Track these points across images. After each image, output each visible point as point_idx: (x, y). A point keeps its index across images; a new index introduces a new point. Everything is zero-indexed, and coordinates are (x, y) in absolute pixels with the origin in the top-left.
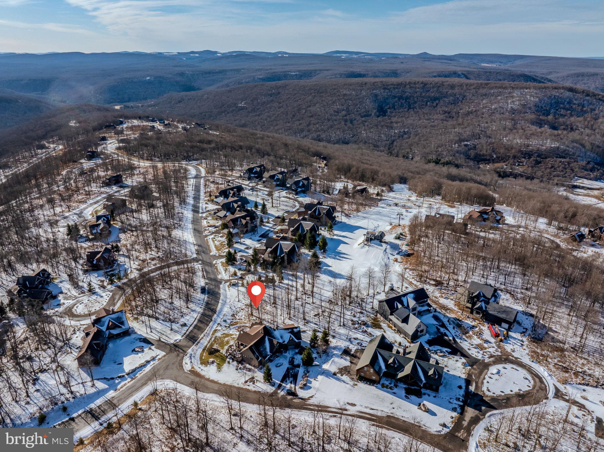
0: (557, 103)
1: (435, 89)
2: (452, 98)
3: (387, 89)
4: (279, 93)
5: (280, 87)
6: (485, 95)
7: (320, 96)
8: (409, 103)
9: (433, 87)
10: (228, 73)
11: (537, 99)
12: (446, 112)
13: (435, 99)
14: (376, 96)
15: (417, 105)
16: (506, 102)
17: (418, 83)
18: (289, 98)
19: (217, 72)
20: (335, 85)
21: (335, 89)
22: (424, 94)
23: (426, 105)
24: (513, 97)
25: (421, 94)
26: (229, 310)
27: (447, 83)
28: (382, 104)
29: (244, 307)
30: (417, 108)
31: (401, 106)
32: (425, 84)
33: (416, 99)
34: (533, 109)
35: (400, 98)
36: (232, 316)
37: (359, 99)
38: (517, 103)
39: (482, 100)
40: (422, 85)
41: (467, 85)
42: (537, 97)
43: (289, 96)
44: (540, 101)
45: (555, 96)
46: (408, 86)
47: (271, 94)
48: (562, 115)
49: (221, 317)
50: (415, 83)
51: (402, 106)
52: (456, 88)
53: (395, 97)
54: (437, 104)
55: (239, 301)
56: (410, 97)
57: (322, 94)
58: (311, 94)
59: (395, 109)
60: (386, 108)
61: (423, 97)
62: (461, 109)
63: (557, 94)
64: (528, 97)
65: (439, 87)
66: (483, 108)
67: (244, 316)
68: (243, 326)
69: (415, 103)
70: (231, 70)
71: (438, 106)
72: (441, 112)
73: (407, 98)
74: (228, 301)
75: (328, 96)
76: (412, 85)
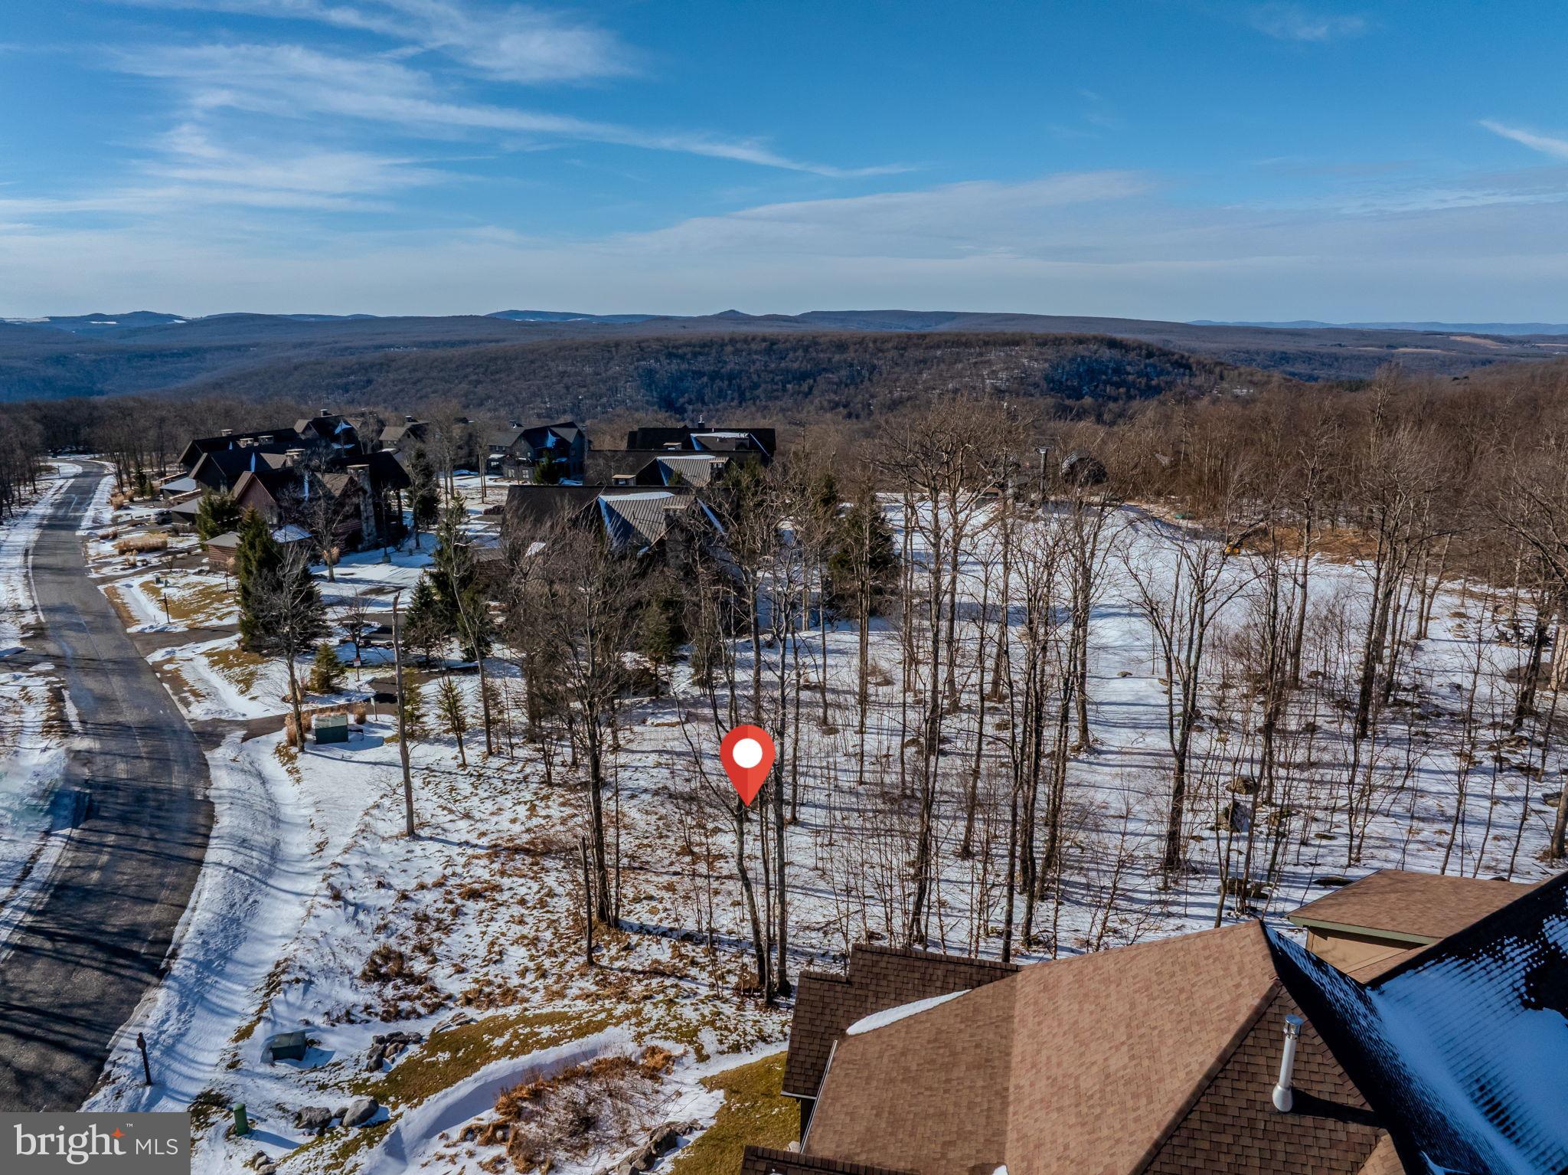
0: (1091, 371)
1: (800, 353)
2: (844, 373)
3: (677, 356)
4: (369, 382)
5: (372, 366)
6: (924, 361)
7: (493, 381)
8: (739, 387)
9: (795, 350)
10: (208, 356)
11: (1047, 365)
12: (837, 405)
13: (802, 376)
14: (651, 372)
15: (759, 392)
16: (978, 375)
17: (753, 339)
18: (402, 390)
19: (173, 355)
20: (532, 352)
21: (532, 362)
22: (773, 365)
23: (784, 390)
24: (989, 362)
25: (766, 365)
26: (330, 915)
27: (827, 339)
28: (670, 394)
29: (482, 871)
30: (762, 396)
31: (719, 397)
32: (773, 343)
33: (755, 377)
34: (1044, 385)
35: (714, 376)
36: (374, 974)
37: (605, 382)
38: (1003, 375)
39: (920, 373)
40: (764, 344)
41: (875, 341)
42: (1046, 360)
43: (400, 387)
44: (1054, 368)
45: (1083, 357)
46: (729, 349)
47: (347, 384)
48: (1110, 398)
49: (243, 1001)
50: (746, 341)
51: (722, 395)
52: (852, 349)
53: (699, 374)
54: (811, 389)
55: (412, 833)
56: (740, 372)
57: (497, 376)
58: (466, 376)
59: (704, 403)
60: (681, 400)
61: (771, 372)
62: (872, 396)
63: (1086, 353)
64: (1025, 361)
65: (808, 347)
66: (926, 390)
67: (517, 955)
68: (570, 1073)
69: (756, 386)
70: (218, 349)
71: (815, 392)
72: (825, 404)
73: (731, 377)
74: (298, 844)
75: (517, 379)
76: (738, 346)
